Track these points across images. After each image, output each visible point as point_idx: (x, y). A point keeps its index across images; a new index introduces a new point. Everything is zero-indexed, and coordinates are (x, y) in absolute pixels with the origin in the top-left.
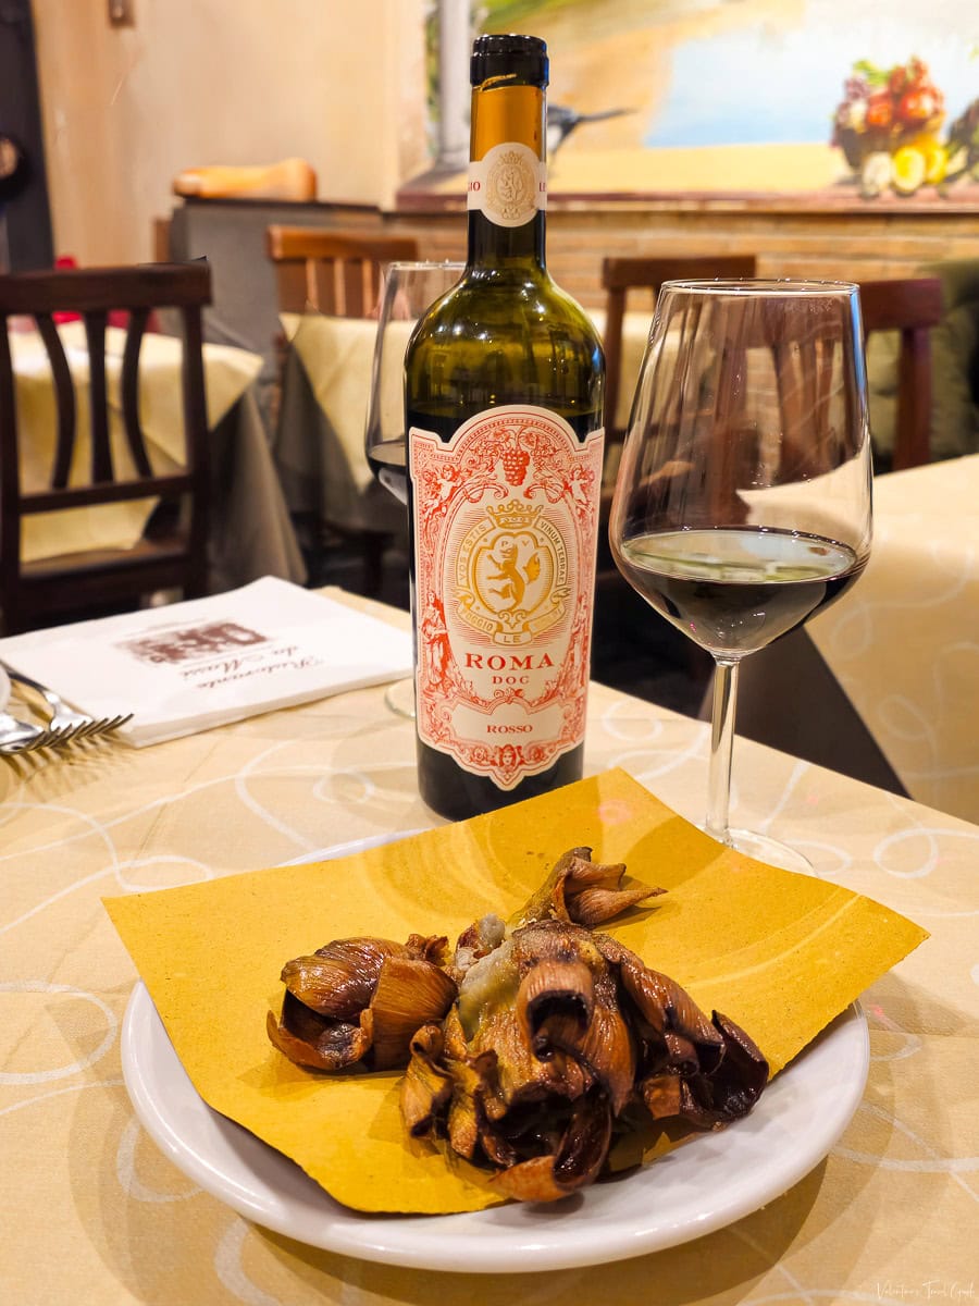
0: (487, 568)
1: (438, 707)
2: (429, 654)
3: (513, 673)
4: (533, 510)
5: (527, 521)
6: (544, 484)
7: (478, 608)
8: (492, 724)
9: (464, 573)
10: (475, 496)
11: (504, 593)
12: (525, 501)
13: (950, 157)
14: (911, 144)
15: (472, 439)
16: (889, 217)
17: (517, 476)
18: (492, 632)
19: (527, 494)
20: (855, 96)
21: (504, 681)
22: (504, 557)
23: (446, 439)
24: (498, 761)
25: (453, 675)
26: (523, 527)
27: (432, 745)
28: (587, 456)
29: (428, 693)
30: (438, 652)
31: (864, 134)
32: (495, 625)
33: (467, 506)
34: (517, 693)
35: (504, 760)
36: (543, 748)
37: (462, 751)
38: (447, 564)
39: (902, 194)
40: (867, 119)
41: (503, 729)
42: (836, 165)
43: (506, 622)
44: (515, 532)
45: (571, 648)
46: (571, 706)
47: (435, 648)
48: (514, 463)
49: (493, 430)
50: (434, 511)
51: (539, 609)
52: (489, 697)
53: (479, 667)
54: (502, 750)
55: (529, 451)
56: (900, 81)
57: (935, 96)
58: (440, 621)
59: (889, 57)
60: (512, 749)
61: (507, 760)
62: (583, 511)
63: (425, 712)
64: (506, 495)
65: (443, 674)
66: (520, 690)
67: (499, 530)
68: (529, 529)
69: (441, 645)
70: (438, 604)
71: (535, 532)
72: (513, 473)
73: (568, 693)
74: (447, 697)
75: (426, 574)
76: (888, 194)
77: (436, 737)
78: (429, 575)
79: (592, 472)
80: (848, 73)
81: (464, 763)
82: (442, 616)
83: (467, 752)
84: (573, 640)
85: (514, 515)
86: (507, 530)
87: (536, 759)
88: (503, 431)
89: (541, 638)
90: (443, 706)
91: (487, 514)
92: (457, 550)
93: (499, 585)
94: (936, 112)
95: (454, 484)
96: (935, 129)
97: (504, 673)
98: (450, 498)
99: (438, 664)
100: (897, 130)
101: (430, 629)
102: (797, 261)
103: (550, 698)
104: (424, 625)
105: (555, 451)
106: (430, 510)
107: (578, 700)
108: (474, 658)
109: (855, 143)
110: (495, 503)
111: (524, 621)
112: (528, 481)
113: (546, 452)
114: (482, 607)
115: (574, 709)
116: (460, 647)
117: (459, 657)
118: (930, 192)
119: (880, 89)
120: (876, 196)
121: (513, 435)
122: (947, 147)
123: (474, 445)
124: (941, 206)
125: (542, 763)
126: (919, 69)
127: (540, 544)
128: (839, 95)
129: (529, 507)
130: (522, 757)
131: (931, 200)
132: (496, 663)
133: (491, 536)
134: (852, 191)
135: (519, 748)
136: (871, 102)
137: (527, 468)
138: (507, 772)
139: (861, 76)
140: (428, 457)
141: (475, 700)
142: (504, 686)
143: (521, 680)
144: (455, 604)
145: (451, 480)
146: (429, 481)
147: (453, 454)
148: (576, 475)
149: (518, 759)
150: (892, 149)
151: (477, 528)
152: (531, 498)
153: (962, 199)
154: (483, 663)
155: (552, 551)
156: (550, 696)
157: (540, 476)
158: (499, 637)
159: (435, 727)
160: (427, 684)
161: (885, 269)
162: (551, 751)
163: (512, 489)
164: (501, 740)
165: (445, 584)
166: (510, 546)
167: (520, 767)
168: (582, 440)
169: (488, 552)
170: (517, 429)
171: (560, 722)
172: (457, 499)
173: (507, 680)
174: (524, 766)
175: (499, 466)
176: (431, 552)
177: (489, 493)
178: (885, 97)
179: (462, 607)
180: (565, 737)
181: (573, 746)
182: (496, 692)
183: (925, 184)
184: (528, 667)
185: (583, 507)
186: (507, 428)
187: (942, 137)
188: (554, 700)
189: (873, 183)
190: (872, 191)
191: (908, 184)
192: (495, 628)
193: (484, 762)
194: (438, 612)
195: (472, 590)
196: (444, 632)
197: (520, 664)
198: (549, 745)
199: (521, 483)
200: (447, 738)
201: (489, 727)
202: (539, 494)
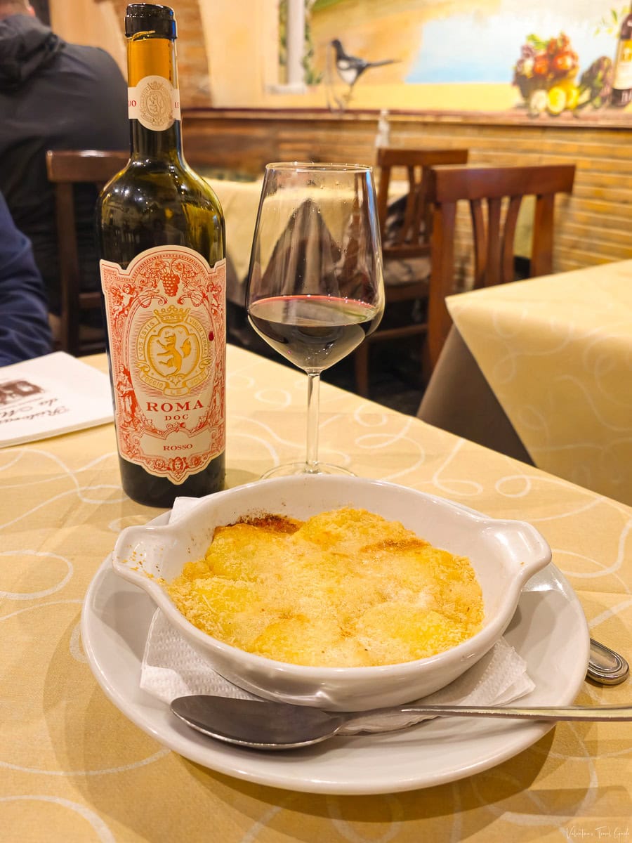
0: (156, 349)
1: (131, 436)
2: (123, 404)
3: (178, 413)
4: (184, 311)
5: (181, 318)
6: (190, 295)
7: (153, 374)
8: (167, 445)
9: (142, 352)
10: (146, 303)
11: (169, 363)
12: (179, 306)
13: (581, 94)
14: (558, 85)
15: (141, 267)
16: (544, 128)
17: (173, 290)
18: (162, 388)
19: (180, 302)
20: (527, 56)
21: (172, 418)
22: (167, 341)
23: (124, 267)
24: (171, 467)
25: (139, 416)
26: (177, 322)
27: (128, 460)
28: (216, 276)
29: (124, 427)
30: (129, 402)
31: (531, 78)
32: (164, 383)
33: (141, 310)
34: (181, 425)
35: (176, 466)
36: (200, 458)
37: (148, 463)
38: (130, 347)
39: (552, 115)
40: (534, 70)
41: (174, 448)
42: (515, 97)
43: (172, 381)
44: (173, 325)
45: (214, 395)
46: (215, 431)
47: (127, 400)
48: (170, 282)
49: (154, 261)
50: (120, 313)
51: (192, 373)
52: (164, 428)
53: (156, 410)
54: (174, 461)
55: (179, 275)
56: (554, 48)
57: (574, 57)
58: (128, 383)
59: (548, 33)
60: (180, 459)
61: (177, 466)
62: (215, 311)
63: (122, 439)
64: (166, 302)
65: (132, 416)
66: (183, 423)
67: (163, 325)
68: (182, 323)
69: (130, 398)
70: (126, 372)
71: (187, 326)
72: (169, 288)
73: (214, 422)
74: (136, 430)
75: (117, 353)
76: (544, 115)
77: (131, 455)
78: (119, 354)
79: (220, 286)
80: (523, 41)
81: (150, 470)
82: (130, 380)
83: (152, 463)
84: (214, 390)
85: (172, 315)
86: (167, 325)
87: (195, 464)
88: (162, 262)
89: (194, 391)
90: (134, 436)
91: (155, 315)
92: (136, 337)
93: (165, 359)
94: (574, 67)
95: (132, 296)
96: (573, 77)
97: (172, 414)
98: (130, 305)
99: (129, 409)
100: (551, 76)
101: (122, 387)
102: (492, 153)
103: (203, 426)
104: (118, 385)
105: (195, 274)
106: (117, 313)
107: (220, 426)
108: (152, 405)
109: (526, 84)
110: (159, 308)
111: (183, 381)
112: (180, 293)
113: (189, 274)
114: (155, 373)
115: (218, 432)
116: (142, 398)
117: (142, 405)
118: (568, 114)
119: (542, 52)
120: (538, 116)
121: (168, 264)
122: (579, 87)
123: (143, 271)
124: (574, 123)
125: (200, 466)
126: (564, 40)
127: (190, 332)
128: (518, 55)
129: (181, 310)
130: (187, 464)
131: (568, 119)
132: (167, 407)
133: (158, 329)
134: (524, 112)
135: (185, 458)
136: (536, 60)
137: (178, 285)
138: (178, 473)
139: (531, 44)
140: (114, 278)
141: (154, 431)
142: (172, 422)
143: (183, 417)
144: (137, 372)
145: (129, 293)
146: (115, 295)
147: (130, 277)
148: (210, 289)
149: (184, 465)
150: (548, 88)
151: (148, 323)
152: (182, 304)
153: (586, 118)
154: (159, 408)
155: (198, 337)
156: (202, 426)
157: (187, 290)
158: (168, 392)
159: (130, 449)
160: (123, 422)
161: (540, 159)
162: (205, 459)
163: (169, 298)
164: (172, 454)
165: (130, 359)
166: (170, 334)
167: (186, 470)
168: (212, 267)
169: (157, 339)
170: (170, 260)
171: (210, 441)
172: (134, 305)
173: (175, 418)
174: (188, 469)
175: (160, 284)
176: (119, 339)
177: (155, 301)
178: (544, 57)
179: (142, 373)
180: (213, 449)
181: (218, 454)
182: (168, 426)
183: (566, 109)
184: (188, 409)
185: (216, 308)
186: (164, 260)
187: (576, 81)
188: (205, 427)
189: (536, 108)
190: (535, 112)
191: (557, 108)
192: (164, 386)
193: (163, 469)
194: (127, 377)
195: (148, 363)
196: (131, 389)
197: (182, 408)
198: (203, 455)
199: (175, 295)
200: (138, 455)
201: (165, 447)
202: (187, 301)
